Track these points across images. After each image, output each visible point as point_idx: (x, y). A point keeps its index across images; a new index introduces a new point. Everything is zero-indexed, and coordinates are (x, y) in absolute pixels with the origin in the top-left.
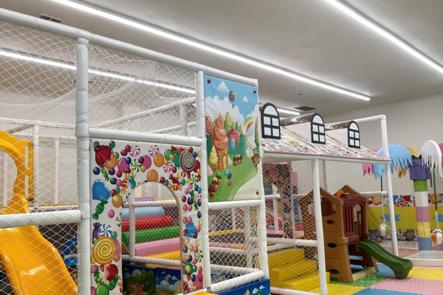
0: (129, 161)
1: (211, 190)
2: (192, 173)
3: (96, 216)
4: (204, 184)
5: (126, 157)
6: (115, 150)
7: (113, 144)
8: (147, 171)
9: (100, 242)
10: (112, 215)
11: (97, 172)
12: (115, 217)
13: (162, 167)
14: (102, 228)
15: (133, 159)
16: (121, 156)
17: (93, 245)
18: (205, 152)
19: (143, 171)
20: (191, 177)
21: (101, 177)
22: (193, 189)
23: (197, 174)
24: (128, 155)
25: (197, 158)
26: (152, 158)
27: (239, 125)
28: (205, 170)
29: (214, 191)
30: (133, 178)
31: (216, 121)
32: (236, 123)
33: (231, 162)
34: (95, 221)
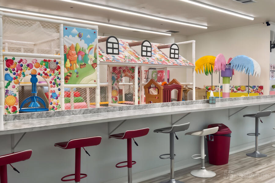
0: (22, 66)
1: (66, 79)
2: (56, 71)
3: (6, 87)
4: (62, 76)
5: (20, 64)
6: (15, 61)
7: (14, 59)
8: (31, 70)
9: (8, 97)
10: (14, 87)
11: (7, 70)
12: (15, 88)
13: (39, 68)
14: (9, 92)
15: (24, 65)
16: (18, 64)
17: (5, 98)
18: (63, 62)
19: (29, 70)
20: (55, 73)
21: (8, 72)
22: (56, 78)
23: (58, 72)
24: (21, 63)
25: (58, 65)
26: (33, 64)
27: (84, 49)
28: (63, 70)
29: (68, 79)
30: (24, 73)
31: (70, 48)
32: (83, 48)
33: (78, 66)
34: (6, 89)
